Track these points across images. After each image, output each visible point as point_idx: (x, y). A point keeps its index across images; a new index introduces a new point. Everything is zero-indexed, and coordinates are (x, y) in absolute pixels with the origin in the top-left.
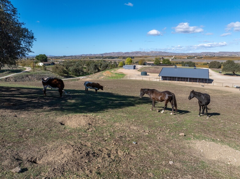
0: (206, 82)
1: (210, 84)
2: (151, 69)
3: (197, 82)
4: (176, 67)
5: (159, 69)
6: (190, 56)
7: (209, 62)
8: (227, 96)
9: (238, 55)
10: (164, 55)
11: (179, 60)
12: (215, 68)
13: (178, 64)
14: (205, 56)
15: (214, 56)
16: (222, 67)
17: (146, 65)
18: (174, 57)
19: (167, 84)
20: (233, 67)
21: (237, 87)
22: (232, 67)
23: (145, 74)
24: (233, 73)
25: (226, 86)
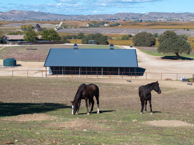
0: (133, 75)
1: (140, 77)
2: (20, 51)
3: (117, 74)
4: (76, 47)
5: (37, 51)
6: (94, 22)
7: (133, 33)
8: (169, 95)
9: (182, 20)
10: (41, 19)
11: (73, 29)
12: (144, 46)
13: (71, 38)
14: (124, 20)
15: (141, 21)
16: (157, 43)
17: (6, 43)
18: (61, 23)
19: (66, 82)
20: (176, 44)
21: (184, 80)
22: (173, 44)
23: (13, 63)
24: (176, 55)
25: (167, 79)
